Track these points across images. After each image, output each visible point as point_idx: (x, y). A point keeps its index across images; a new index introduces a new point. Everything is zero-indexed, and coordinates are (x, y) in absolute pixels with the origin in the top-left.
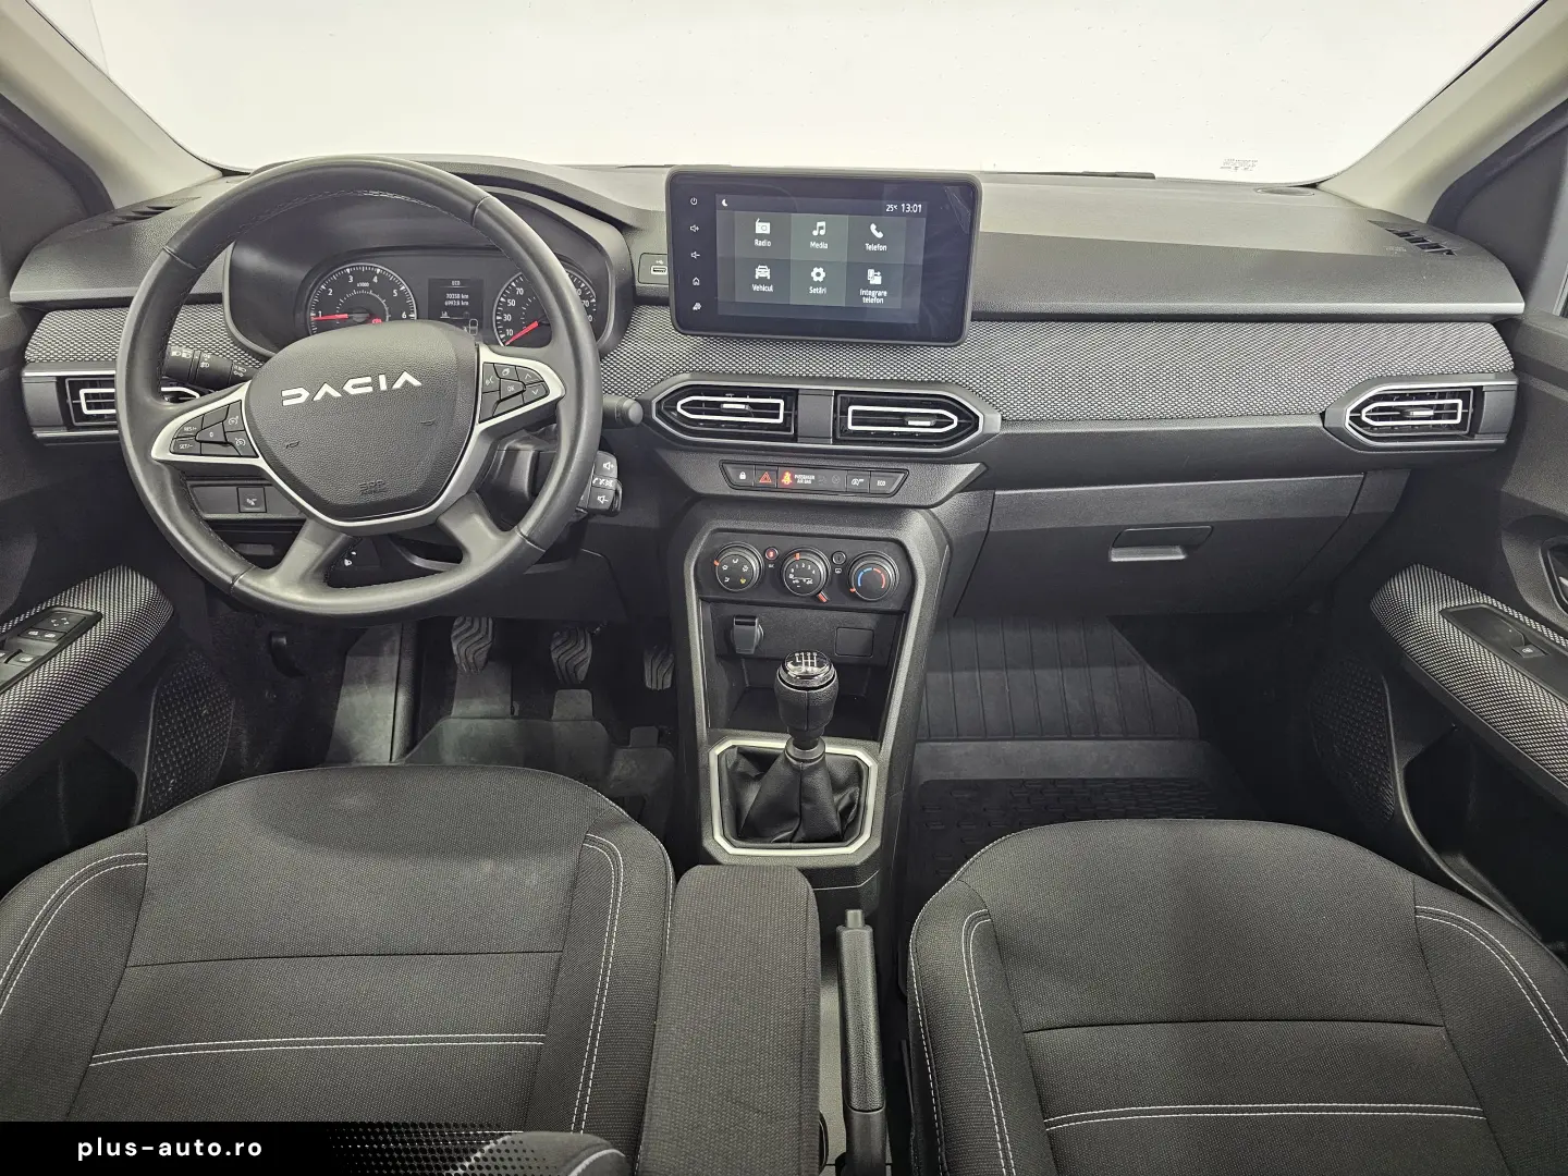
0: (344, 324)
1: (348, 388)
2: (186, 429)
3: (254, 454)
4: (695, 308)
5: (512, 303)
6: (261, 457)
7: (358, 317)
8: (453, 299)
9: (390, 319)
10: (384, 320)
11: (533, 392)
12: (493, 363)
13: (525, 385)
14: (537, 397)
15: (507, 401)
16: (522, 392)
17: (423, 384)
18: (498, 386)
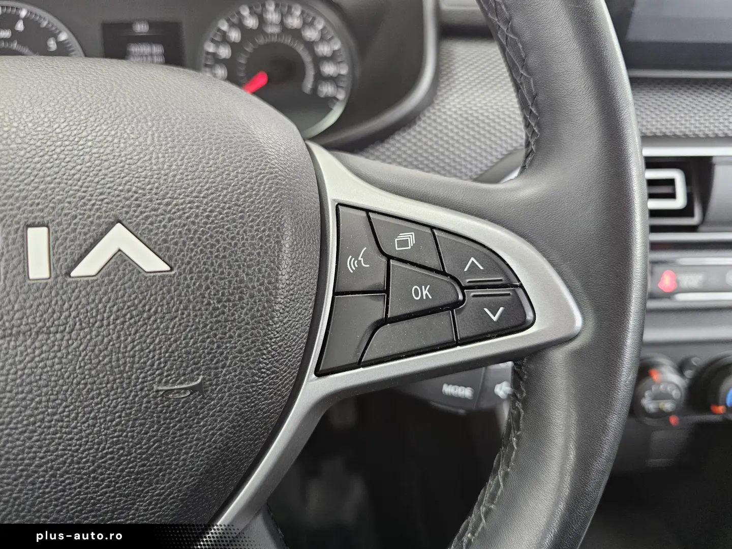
5: (225, 53)
11: (486, 310)
12: (367, 211)
13: (463, 288)
14: (496, 328)
15: (405, 324)
16: (456, 305)
17: (172, 269)
18: (381, 279)
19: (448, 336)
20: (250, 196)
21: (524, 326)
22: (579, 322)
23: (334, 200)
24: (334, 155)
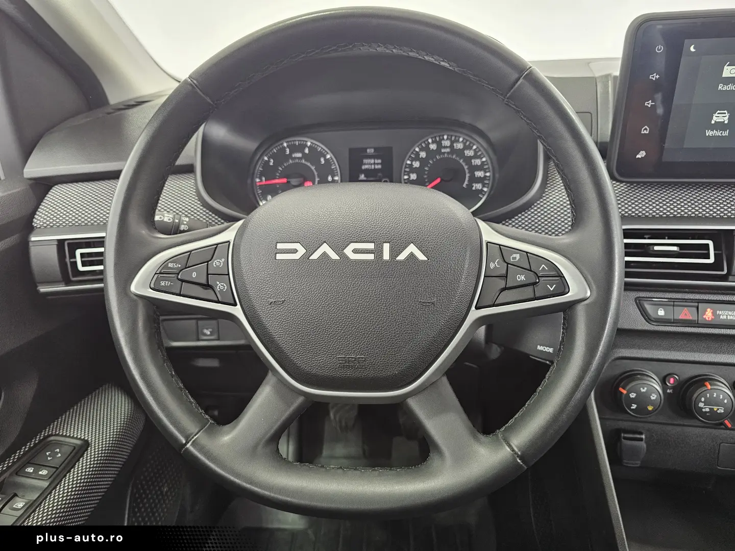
0: (287, 187)
1: (348, 251)
2: (170, 265)
3: (232, 302)
4: (638, 156)
5: (416, 164)
6: (239, 306)
7: (294, 181)
8: (370, 164)
9: (319, 183)
10: (314, 183)
11: (548, 286)
12: (500, 245)
13: (539, 277)
14: (552, 293)
15: (514, 290)
16: (534, 284)
17: (428, 260)
18: (504, 272)
19: (532, 296)
20: (456, 236)
21: (564, 293)
22: (589, 294)
23: (486, 241)
24: (486, 223)
